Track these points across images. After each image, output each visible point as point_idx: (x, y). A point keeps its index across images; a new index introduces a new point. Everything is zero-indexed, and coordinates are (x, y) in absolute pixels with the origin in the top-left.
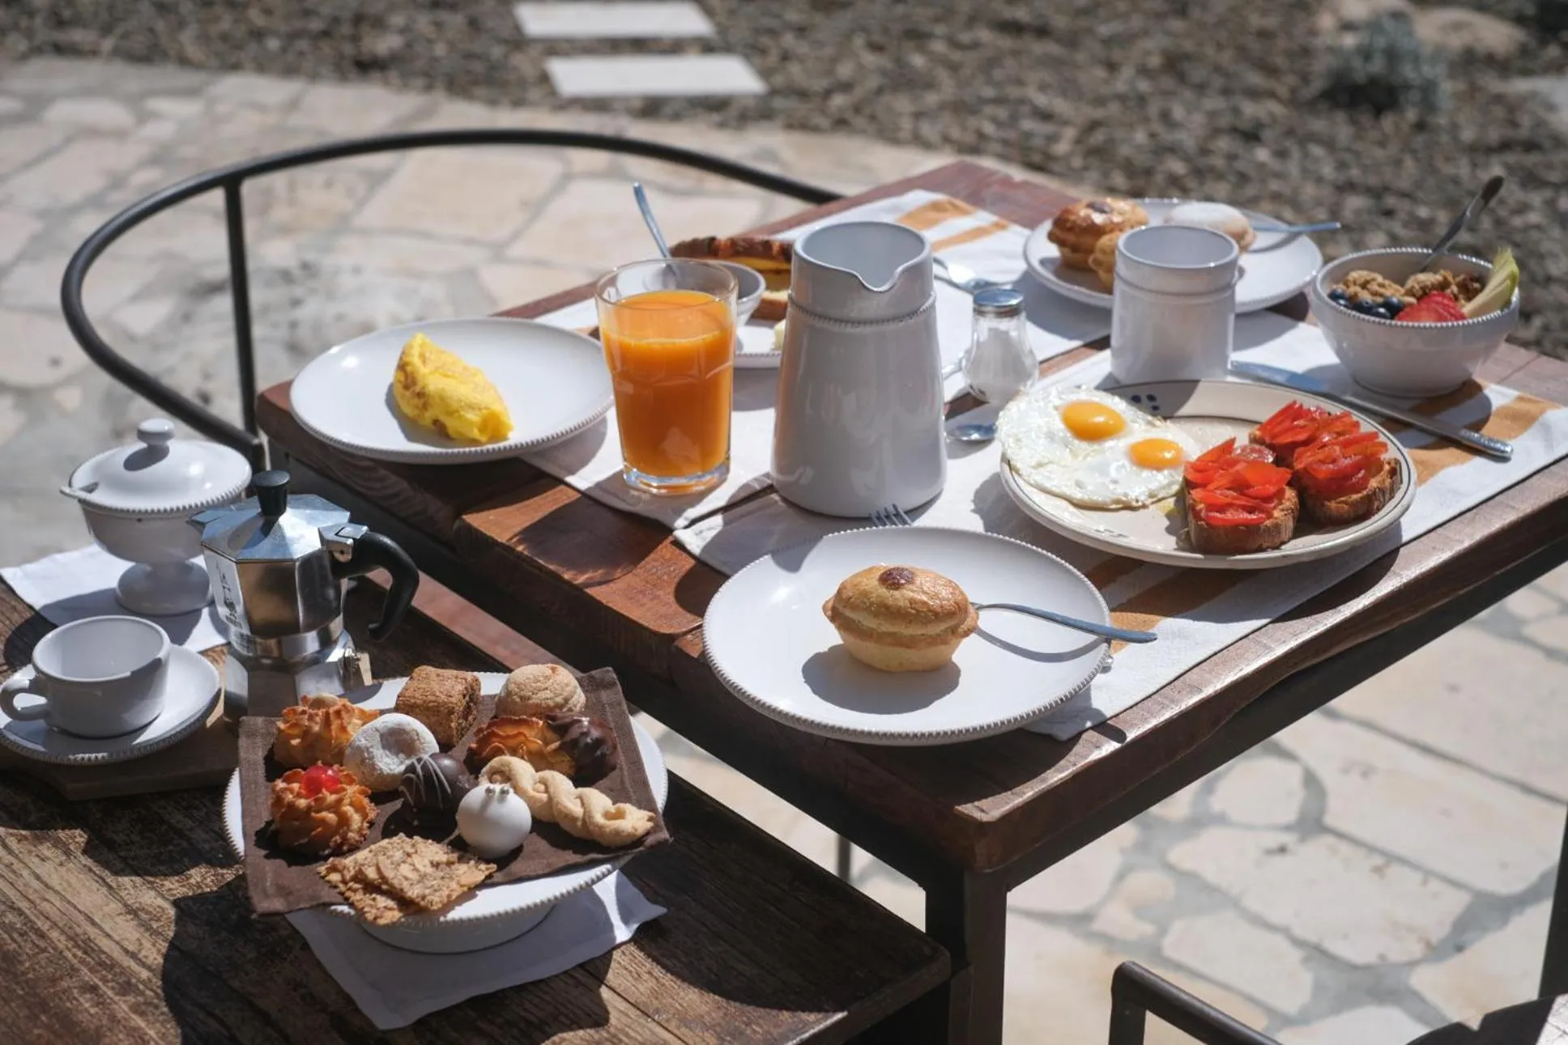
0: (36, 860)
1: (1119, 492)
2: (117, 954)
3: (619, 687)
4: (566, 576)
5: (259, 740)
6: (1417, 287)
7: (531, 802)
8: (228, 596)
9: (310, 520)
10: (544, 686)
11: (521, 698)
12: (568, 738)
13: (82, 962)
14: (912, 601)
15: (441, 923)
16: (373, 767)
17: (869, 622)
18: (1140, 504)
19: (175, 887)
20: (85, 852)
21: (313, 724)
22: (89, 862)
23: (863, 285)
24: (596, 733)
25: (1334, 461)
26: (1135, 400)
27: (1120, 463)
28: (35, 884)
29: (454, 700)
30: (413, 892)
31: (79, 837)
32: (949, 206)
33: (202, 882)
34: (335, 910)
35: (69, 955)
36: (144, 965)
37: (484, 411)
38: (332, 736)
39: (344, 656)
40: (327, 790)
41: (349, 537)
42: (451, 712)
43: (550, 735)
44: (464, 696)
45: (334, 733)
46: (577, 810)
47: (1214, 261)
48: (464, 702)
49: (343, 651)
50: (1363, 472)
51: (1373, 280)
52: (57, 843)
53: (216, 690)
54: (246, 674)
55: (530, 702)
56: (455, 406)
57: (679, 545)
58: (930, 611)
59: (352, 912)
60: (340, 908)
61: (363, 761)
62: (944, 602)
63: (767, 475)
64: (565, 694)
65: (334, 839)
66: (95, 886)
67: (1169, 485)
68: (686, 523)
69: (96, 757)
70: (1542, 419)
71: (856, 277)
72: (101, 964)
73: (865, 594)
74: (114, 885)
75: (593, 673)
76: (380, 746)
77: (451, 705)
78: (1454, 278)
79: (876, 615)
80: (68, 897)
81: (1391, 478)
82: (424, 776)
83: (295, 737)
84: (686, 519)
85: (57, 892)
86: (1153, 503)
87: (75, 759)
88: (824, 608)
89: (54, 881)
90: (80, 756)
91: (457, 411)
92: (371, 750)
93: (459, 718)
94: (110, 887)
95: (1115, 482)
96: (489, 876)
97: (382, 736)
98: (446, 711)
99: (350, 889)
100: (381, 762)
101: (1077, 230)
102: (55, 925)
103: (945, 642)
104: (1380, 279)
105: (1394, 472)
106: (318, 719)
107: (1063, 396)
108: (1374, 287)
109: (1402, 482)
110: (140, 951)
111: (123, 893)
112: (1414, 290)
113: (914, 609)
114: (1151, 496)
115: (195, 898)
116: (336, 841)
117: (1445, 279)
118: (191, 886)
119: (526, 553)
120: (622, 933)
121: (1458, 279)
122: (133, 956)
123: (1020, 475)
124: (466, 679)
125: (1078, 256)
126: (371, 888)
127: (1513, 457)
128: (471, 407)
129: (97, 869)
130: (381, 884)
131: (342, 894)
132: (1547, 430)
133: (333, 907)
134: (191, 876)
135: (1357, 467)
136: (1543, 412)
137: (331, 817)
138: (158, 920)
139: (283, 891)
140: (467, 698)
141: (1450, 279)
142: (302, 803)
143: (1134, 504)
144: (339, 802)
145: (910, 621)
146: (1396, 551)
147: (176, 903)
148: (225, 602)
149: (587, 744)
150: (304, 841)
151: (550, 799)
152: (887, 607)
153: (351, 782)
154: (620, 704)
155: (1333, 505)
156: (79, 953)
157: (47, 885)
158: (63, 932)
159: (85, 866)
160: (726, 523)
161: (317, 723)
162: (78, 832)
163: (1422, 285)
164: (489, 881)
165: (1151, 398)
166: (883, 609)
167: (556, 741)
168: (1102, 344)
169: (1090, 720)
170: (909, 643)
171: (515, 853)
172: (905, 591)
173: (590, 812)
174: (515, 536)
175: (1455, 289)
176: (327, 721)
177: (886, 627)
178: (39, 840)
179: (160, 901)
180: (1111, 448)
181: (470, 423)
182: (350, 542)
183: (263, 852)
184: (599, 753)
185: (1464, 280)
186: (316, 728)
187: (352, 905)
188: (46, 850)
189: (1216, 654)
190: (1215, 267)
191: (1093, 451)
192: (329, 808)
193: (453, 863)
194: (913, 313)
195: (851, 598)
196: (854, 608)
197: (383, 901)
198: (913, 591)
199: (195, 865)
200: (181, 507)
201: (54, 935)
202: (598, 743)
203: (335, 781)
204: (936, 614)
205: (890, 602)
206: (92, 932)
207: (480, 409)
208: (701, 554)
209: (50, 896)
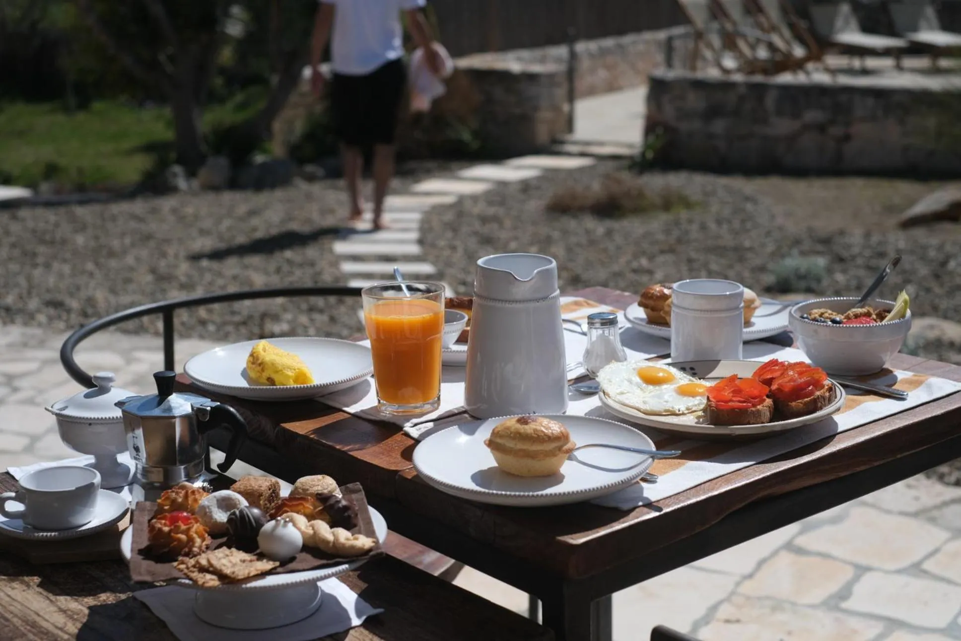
0: (10, 589)
1: (668, 406)
2: (51, 628)
3: (363, 492)
4: (338, 447)
5: (146, 513)
6: (852, 315)
7: (303, 533)
8: (136, 443)
9: (186, 400)
10: (317, 484)
11: (303, 490)
12: (328, 504)
13: (30, 631)
14: (535, 430)
15: (243, 588)
16: (211, 517)
17: (510, 444)
18: (681, 412)
19: (90, 601)
20: (38, 586)
21: (178, 497)
22: (40, 590)
23: (515, 278)
24: (344, 503)
25: (794, 381)
26: (683, 369)
27: (670, 394)
28: (8, 599)
29: (262, 489)
30: (228, 571)
31: (37, 580)
32: (585, 304)
33: (107, 599)
34: (180, 582)
35: (22, 629)
36: (66, 633)
37: (297, 370)
38: (189, 504)
39: (203, 486)
40: (182, 522)
41: (208, 406)
42: (261, 495)
43: (318, 503)
44: (270, 489)
45: (190, 502)
46: (330, 538)
47: (729, 291)
48: (270, 492)
49: (202, 483)
50: (811, 386)
51: (826, 312)
52: (23, 582)
53: (126, 508)
54: (143, 491)
55: (309, 492)
56: (280, 368)
57: (407, 435)
58: (546, 435)
59: (191, 582)
60: (183, 581)
61: (206, 513)
62: (554, 432)
63: (462, 407)
64: (329, 489)
65: (184, 550)
66: (42, 600)
67: (699, 404)
68: (412, 425)
69: (51, 535)
70: (926, 382)
71: (511, 273)
72: (42, 633)
73: (508, 428)
74: (54, 600)
75: (348, 485)
76: (216, 506)
77: (261, 491)
78: (874, 312)
79: (514, 438)
80: (26, 604)
81: (829, 392)
82: (240, 516)
83: (166, 506)
84: (412, 423)
85: (19, 602)
86: (689, 413)
87: (38, 536)
88: (485, 442)
89: (19, 598)
90: (41, 534)
91: (281, 370)
92: (210, 507)
93: (265, 500)
94: (51, 601)
95: (667, 402)
96: (275, 568)
97: (218, 501)
98: (258, 494)
99: (191, 571)
100: (216, 514)
101: (655, 298)
102: (16, 616)
103: (555, 455)
104: (830, 312)
105: (830, 389)
106: (181, 495)
107: (638, 364)
108: (826, 315)
109: (836, 398)
110: (65, 627)
111: (59, 603)
112: (850, 316)
113: (536, 434)
114: (688, 409)
115: (101, 606)
116: (185, 552)
117: (868, 311)
118: (99, 601)
119: (315, 438)
120: (356, 621)
121: (876, 312)
122: (61, 629)
123: (609, 397)
124: (271, 481)
125: (655, 314)
126: (203, 570)
127: (908, 398)
128: (289, 368)
129: (45, 593)
130: (209, 568)
131: (185, 574)
132: (929, 387)
133: (179, 580)
134: (100, 597)
135: (808, 384)
136: (927, 379)
137: (183, 537)
138: (78, 614)
139: (150, 573)
140: (271, 490)
141: (871, 311)
142: (166, 529)
143: (677, 412)
144: (189, 529)
145: (534, 442)
146: (834, 436)
147: (90, 608)
148: (134, 447)
149: (339, 508)
150: (166, 550)
151: (315, 533)
152: (520, 434)
153: (197, 521)
154: (363, 499)
155: (793, 404)
156: (28, 628)
157: (13, 599)
158: (20, 618)
159: (38, 592)
160: (435, 425)
161: (180, 497)
162: (36, 578)
163: (854, 313)
164: (274, 571)
165: (692, 369)
166: (518, 435)
167: (319, 507)
168: (668, 356)
169: (642, 501)
170: (532, 455)
171: (292, 559)
172: (531, 425)
173: (338, 537)
174: (311, 431)
175: (874, 316)
176: (186, 496)
177: (520, 446)
178: (13, 581)
179: (80, 607)
180: (665, 388)
181: (288, 377)
182: (209, 408)
183: (142, 557)
184: (346, 514)
185: (880, 311)
186: (180, 500)
187: (191, 579)
188: (15, 585)
189: (721, 476)
190: (730, 295)
191: (656, 390)
192: (182, 533)
193: (254, 561)
194: (545, 298)
195: (499, 431)
196: (501, 437)
197: (208, 576)
198: (536, 425)
199: (104, 592)
200: (115, 417)
201: (15, 620)
202: (346, 508)
203: (187, 519)
204: (549, 437)
205: (522, 431)
206: (38, 619)
207: (295, 370)
208: (418, 437)
209: (15, 604)
